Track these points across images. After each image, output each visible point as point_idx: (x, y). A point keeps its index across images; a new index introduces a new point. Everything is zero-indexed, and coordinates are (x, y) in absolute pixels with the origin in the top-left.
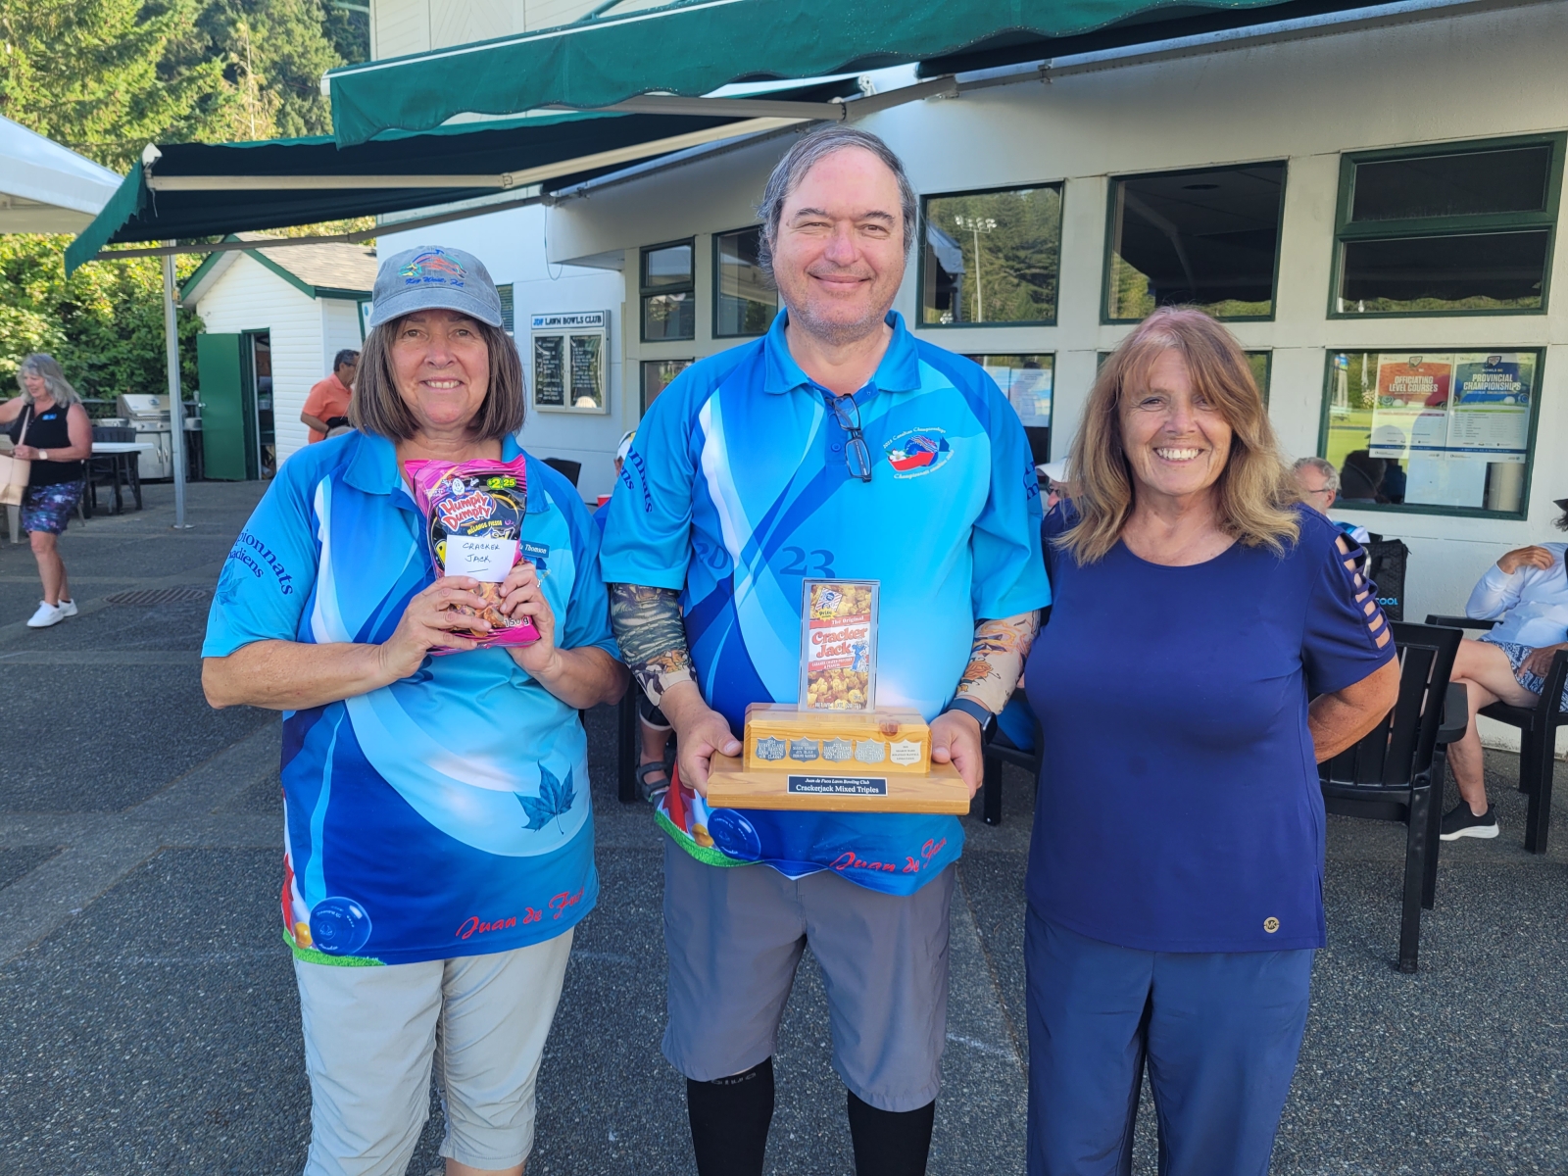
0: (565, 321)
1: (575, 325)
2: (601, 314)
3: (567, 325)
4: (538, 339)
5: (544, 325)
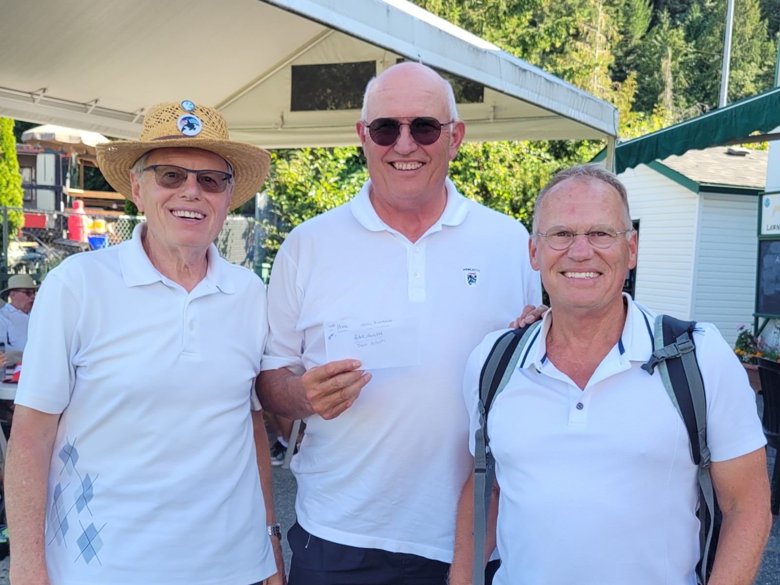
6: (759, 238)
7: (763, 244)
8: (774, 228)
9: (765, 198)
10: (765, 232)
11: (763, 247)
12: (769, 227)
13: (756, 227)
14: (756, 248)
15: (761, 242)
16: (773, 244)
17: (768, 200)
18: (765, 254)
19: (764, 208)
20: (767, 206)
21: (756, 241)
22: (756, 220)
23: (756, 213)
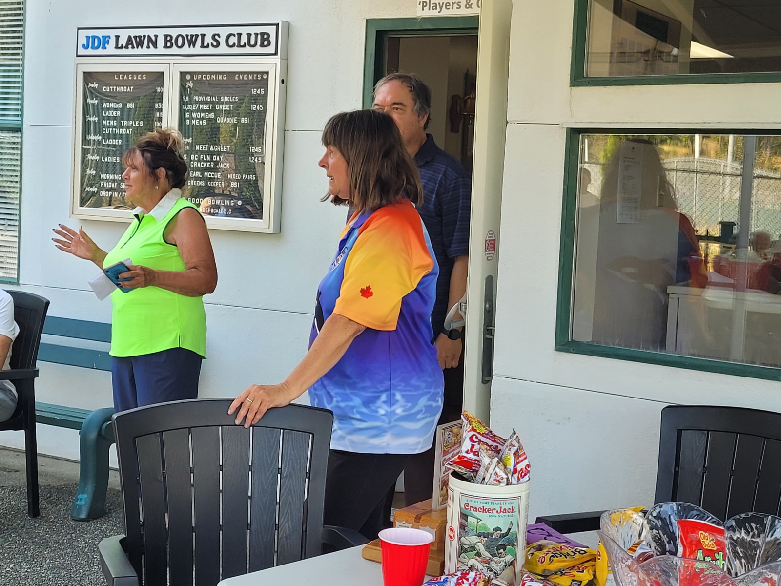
0: (169, 41)
1: (198, 49)
2: (271, 30)
3: (174, 50)
4: (89, 77)
5: (111, 49)
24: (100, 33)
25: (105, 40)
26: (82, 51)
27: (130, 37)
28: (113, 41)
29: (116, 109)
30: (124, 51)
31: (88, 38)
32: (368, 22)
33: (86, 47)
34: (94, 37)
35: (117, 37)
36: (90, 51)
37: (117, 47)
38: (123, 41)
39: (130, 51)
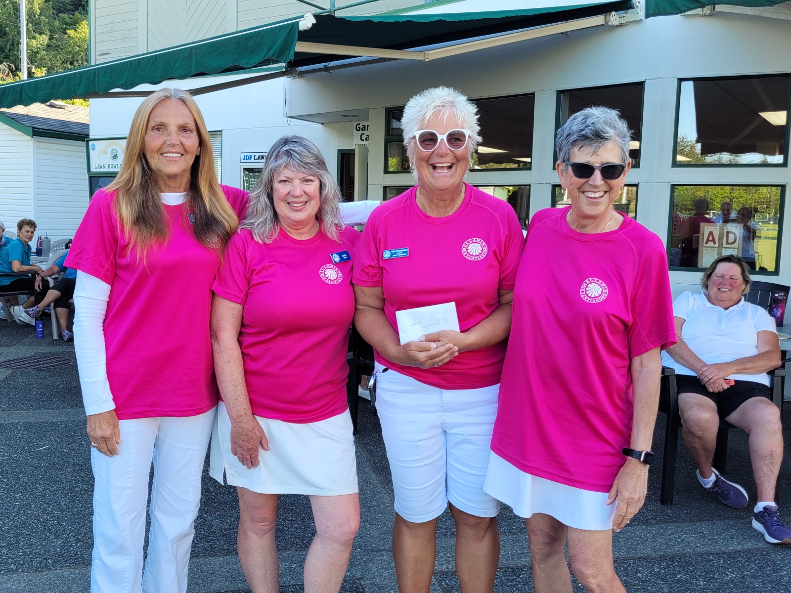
4: (246, 169)
5: (252, 160)
6: (89, 174)
7: (92, 179)
8: (101, 167)
9: (91, 143)
10: (93, 170)
11: (93, 182)
12: (97, 167)
13: (86, 166)
14: (87, 182)
15: (90, 178)
16: (101, 180)
17: (93, 145)
18: (96, 186)
19: (91, 150)
20: (94, 149)
21: (87, 177)
22: (85, 160)
23: (85, 154)
24: (249, 155)
25: (250, 157)
26: (242, 161)
27: (259, 156)
28: (253, 157)
29: (255, 181)
30: (257, 161)
31: (245, 156)
32: (338, 150)
33: (244, 159)
34: (247, 156)
35: (255, 156)
36: (245, 161)
37: (255, 159)
38: (257, 157)
39: (259, 161)
